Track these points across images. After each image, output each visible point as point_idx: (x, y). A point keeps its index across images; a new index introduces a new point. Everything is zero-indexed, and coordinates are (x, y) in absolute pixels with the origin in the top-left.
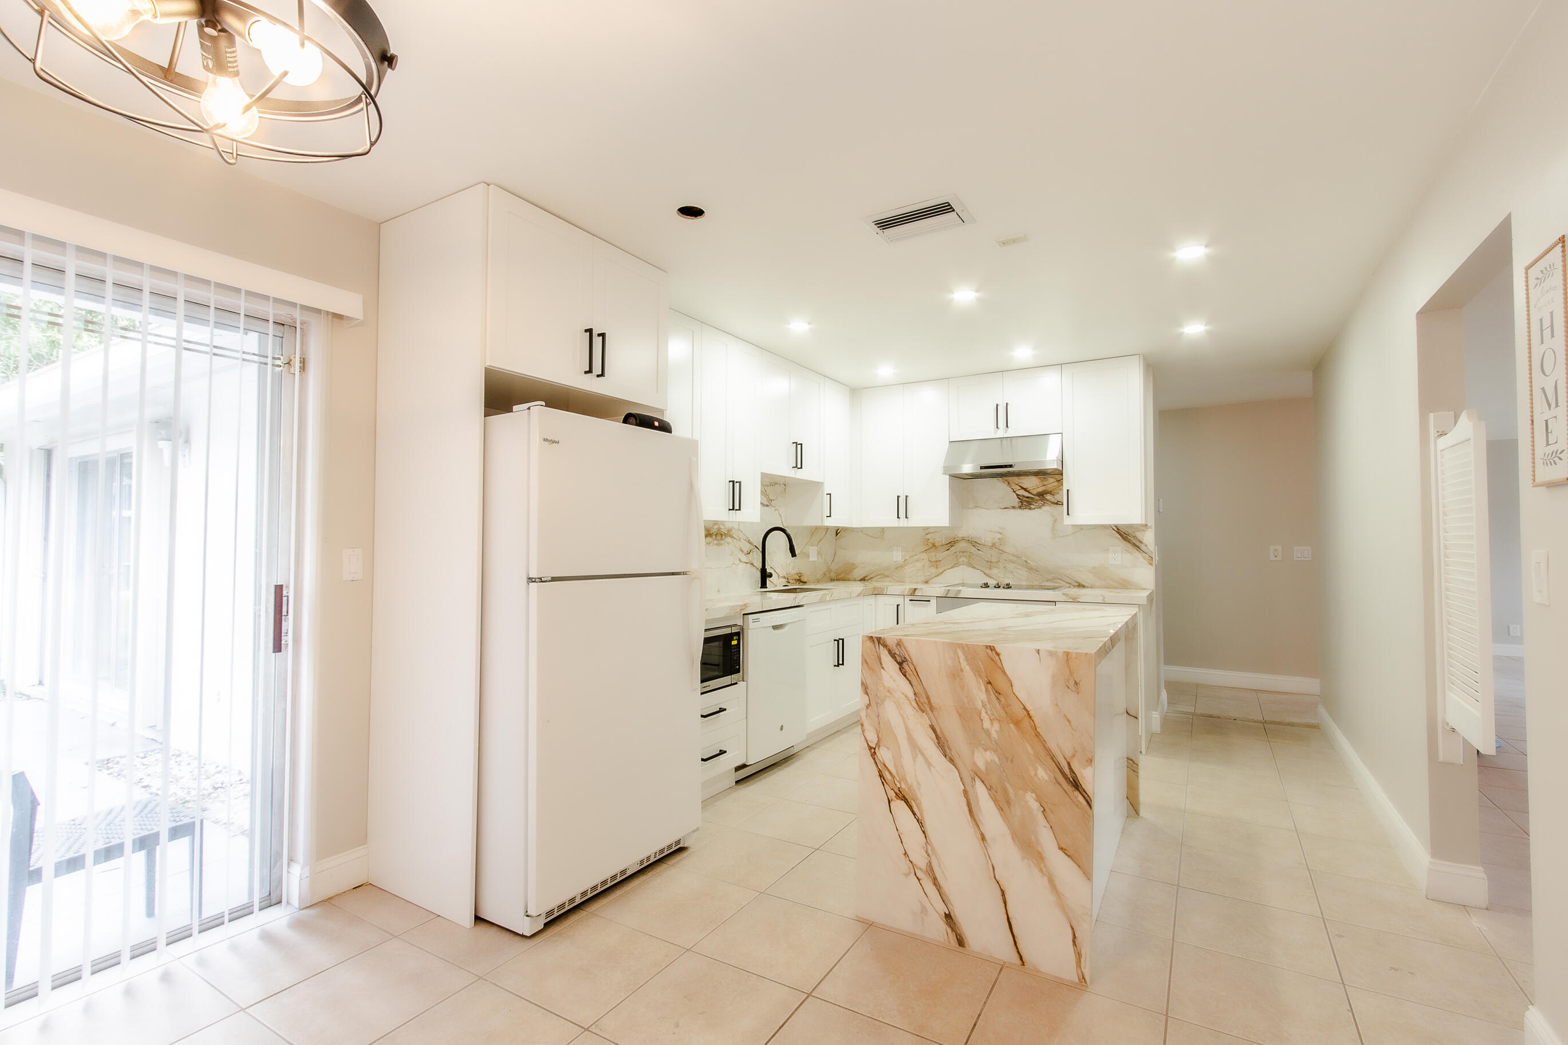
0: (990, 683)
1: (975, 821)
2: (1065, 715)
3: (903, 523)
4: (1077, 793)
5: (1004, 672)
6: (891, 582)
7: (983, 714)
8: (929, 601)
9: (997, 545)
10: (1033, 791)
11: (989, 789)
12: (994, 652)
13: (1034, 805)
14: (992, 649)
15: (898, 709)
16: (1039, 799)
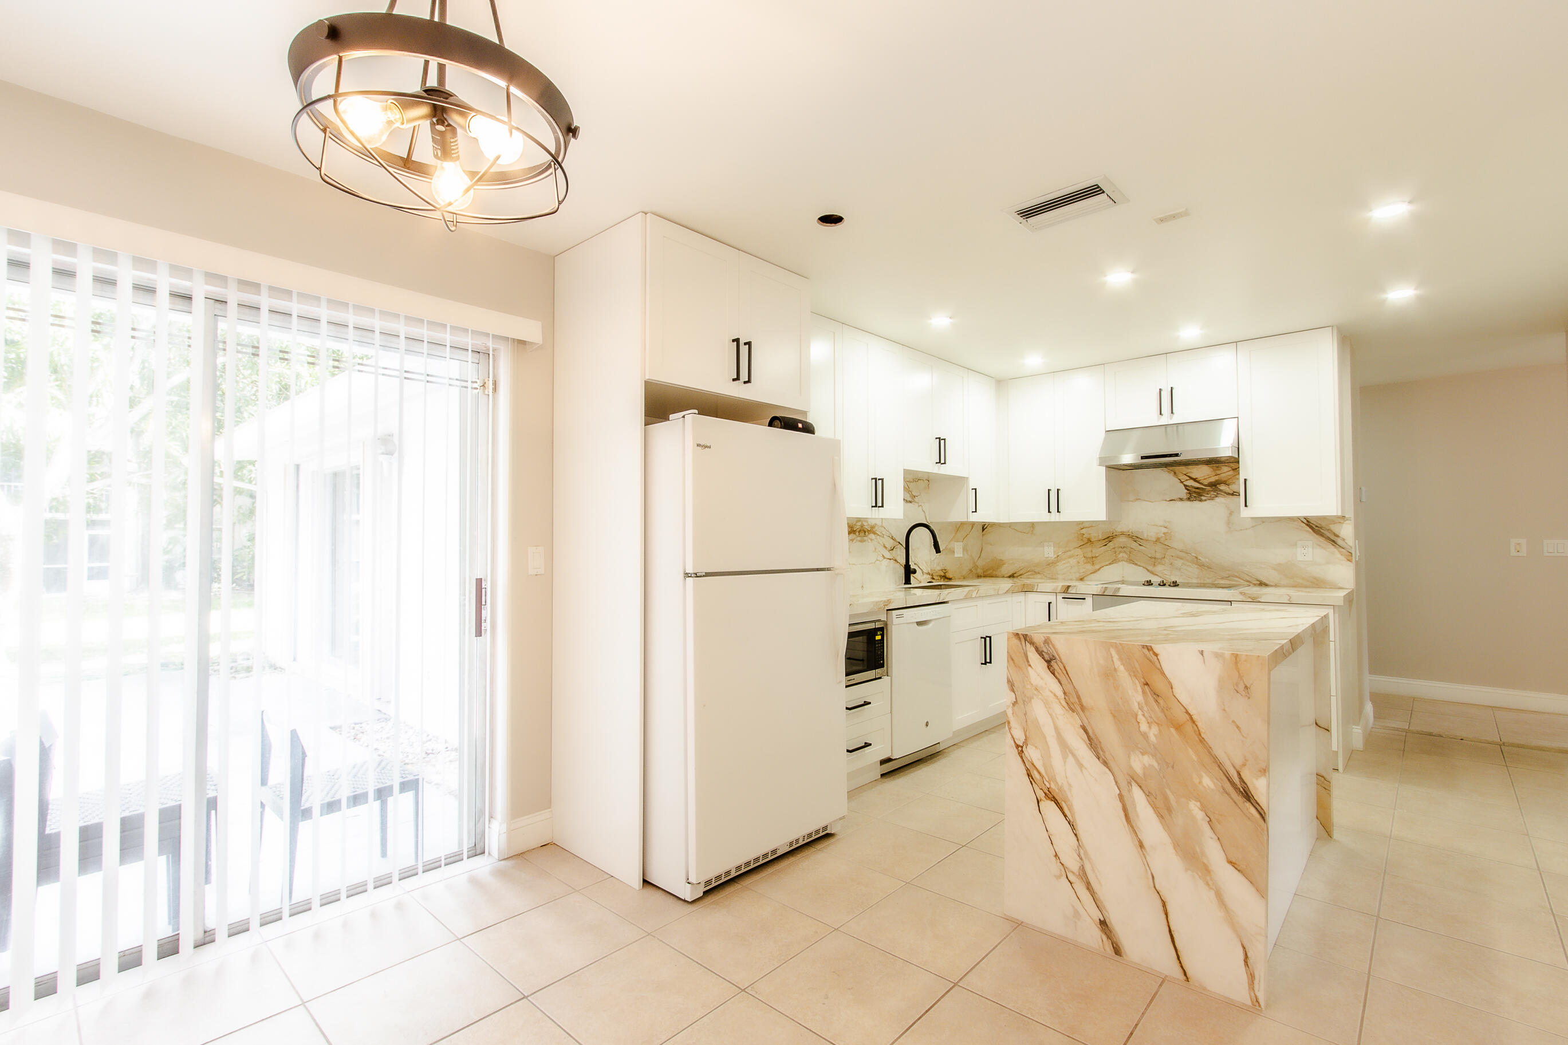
0: (1147, 684)
1: (1132, 827)
2: (1233, 722)
3: (1054, 517)
4: (1248, 804)
5: (1163, 673)
6: (1041, 578)
7: (1140, 717)
8: (1084, 599)
9: (1162, 540)
10: (1197, 800)
11: (1148, 795)
12: (1151, 652)
13: (1199, 815)
14: (1149, 649)
15: (1047, 708)
16: (1203, 808)
